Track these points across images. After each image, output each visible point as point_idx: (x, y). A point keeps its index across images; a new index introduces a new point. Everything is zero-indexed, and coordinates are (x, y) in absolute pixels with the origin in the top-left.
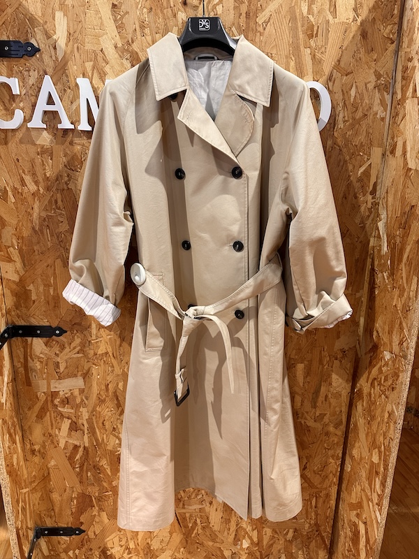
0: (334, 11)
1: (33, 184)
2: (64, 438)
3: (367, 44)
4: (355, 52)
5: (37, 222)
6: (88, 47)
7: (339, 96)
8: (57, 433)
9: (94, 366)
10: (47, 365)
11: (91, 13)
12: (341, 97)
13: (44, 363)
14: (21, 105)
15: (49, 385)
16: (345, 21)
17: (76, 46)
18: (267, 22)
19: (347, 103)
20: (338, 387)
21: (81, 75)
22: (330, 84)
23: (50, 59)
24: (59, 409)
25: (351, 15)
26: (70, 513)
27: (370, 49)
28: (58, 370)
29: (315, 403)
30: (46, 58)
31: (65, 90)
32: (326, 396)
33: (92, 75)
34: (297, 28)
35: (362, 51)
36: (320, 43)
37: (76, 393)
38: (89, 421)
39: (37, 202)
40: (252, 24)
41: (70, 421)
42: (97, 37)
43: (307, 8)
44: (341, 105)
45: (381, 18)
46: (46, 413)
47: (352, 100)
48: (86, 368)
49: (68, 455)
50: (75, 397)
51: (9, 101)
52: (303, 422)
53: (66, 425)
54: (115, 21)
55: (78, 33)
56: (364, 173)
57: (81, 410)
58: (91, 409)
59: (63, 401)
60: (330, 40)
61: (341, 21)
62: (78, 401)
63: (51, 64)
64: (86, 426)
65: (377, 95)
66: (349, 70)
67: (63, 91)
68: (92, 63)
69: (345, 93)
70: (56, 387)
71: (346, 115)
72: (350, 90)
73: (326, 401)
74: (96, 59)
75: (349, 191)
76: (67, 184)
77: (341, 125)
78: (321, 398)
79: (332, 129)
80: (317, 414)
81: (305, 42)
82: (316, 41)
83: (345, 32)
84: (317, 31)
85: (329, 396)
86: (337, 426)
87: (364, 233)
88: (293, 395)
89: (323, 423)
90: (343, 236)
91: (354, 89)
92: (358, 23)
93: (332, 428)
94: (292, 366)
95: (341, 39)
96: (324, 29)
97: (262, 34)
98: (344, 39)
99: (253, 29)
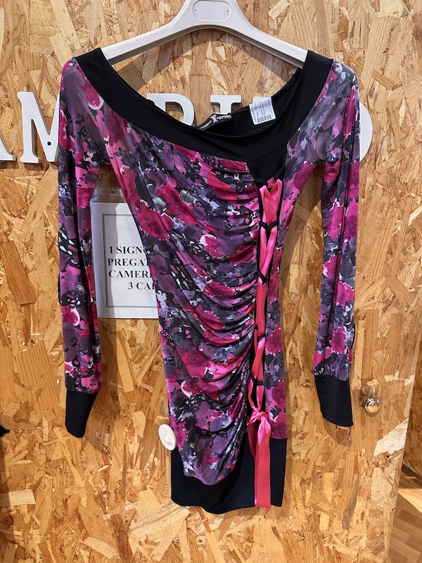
0: (376, 6)
4: (405, 58)
6: (34, 49)
7: (382, 117)
9: (47, 476)
12: (386, 119)
16: (392, 15)
17: (17, 48)
18: (282, 16)
19: (394, 126)
20: (379, 501)
21: (25, 88)
22: (371, 100)
24: (2, 530)
25: (400, 7)
29: (348, 524)
31: (3, 108)
32: (363, 514)
33: (41, 88)
34: (325, 25)
35: (415, 55)
36: (356, 45)
37: (24, 510)
38: (42, 546)
40: (262, 19)
41: (16, 546)
42: (45, 36)
44: (385, 129)
47: (401, 123)
48: (36, 479)
50: (23, 516)
52: (331, 547)
54: (72, 14)
55: (19, 30)
56: (416, 221)
57: (31, 532)
58: (44, 531)
59: (7, 521)
60: (371, 41)
61: (386, 15)
62: (27, 520)
64: (38, 552)
66: (398, 82)
68: (39, 72)
69: (391, 112)
71: (392, 142)
72: (399, 109)
73: (362, 520)
74: (44, 66)
75: (396, 245)
76: (6, 235)
77: (385, 156)
78: (356, 516)
79: (373, 162)
80: (350, 537)
81: (336, 44)
82: (351, 42)
83: (392, 30)
84: (353, 28)
85: (367, 513)
86: (376, 552)
87: (415, 300)
88: (318, 513)
89: (358, 547)
90: (388, 304)
91: (403, 108)
92: (410, 18)
93: (369, 555)
94: (317, 476)
95: (385, 40)
96: (362, 26)
97: (276, 33)
98: (389, 41)
99: (263, 26)
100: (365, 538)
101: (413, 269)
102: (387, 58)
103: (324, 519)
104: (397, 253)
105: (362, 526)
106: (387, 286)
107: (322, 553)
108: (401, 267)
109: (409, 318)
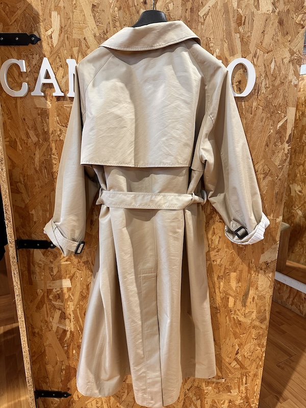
0: (257, 7)
1: (35, 136)
2: (56, 324)
3: (283, 29)
4: (274, 35)
5: (38, 164)
6: (75, 36)
7: (262, 68)
8: (51, 320)
9: (78, 271)
10: (44, 269)
11: (77, 12)
12: (264, 70)
13: (42, 268)
14: (27, 79)
15: (45, 284)
16: (266, 12)
17: (66, 36)
18: (206, 15)
19: (268, 74)
20: (263, 290)
21: (70, 57)
22: (255, 60)
23: (47, 46)
24: (53, 302)
25: (271, 8)
26: (60, 381)
27: (286, 33)
28: (52, 274)
29: (245, 304)
30: (45, 45)
31: (58, 68)
32: (254, 298)
33: (78, 57)
34: (229, 19)
35: (280, 34)
36: (246, 29)
37: (65, 291)
38: (74, 312)
39: (38, 150)
40: (195, 17)
41: (60, 311)
42: (81, 29)
43: (236, 3)
44: (263, 75)
45: (294, 9)
46: (43, 305)
47: (272, 72)
48: (72, 272)
49: (59, 337)
50: (64, 294)
51: (19, 76)
52: (235, 318)
53: (57, 314)
54: (94, 17)
55: (67, 26)
56: (281, 127)
57: (68, 303)
58: (76, 303)
59: (56, 297)
60: (255, 27)
61: (263, 12)
63: (49, 49)
64: (72, 315)
65: (291, 67)
66: (270, 49)
67: (56, 69)
68: (77, 48)
69: (266, 66)
70: (50, 286)
71: (267, 83)
72: (271, 64)
73: (253, 301)
74: (80, 45)
75: (270, 140)
76: (59, 136)
77: (263, 90)
78: (250, 299)
79: (256, 94)
80: (247, 312)
81: (235, 29)
82: (244, 28)
83: (266, 20)
84: (245, 20)
85: (256, 298)
86: (262, 321)
87: (282, 173)
88: (228, 296)
89: (251, 318)
90: (266, 175)
91: (273, 63)
92: (276, 14)
93: (258, 323)
94: (227, 275)
95: (263, 26)
96: (250, 19)
97: (202, 24)
98: (265, 26)
99: (196, 20)
100: (255, 313)
101: (280, 155)
102: (264, 36)
103: (231, 300)
104: (271, 145)
105: (253, 305)
106: (265, 164)
107: (230, 321)
108: (274, 153)
109: (279, 183)
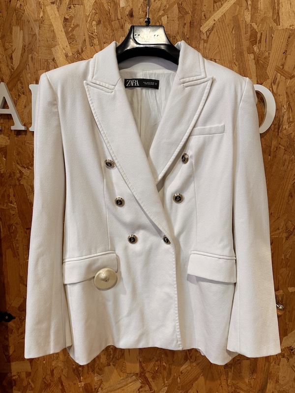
0: (277, 21)
6: (42, 56)
7: (283, 99)
11: (44, 27)
12: (286, 99)
16: (289, 27)
17: (30, 56)
18: (210, 30)
19: (292, 104)
20: (285, 384)
21: (34, 82)
22: (275, 87)
23: (6, 68)
28: (7, 353)
31: (19, 95)
34: (240, 36)
36: (263, 49)
40: (196, 33)
42: (50, 47)
43: (250, 16)
44: (285, 107)
50: (22, 380)
54: (67, 33)
55: (32, 44)
59: (11, 383)
60: (274, 46)
61: (285, 28)
62: (25, 383)
63: (8, 72)
66: (294, 74)
67: (17, 97)
69: (289, 95)
70: (4, 369)
71: (291, 116)
74: (48, 67)
76: (19, 180)
77: (286, 126)
79: (276, 130)
81: (248, 48)
82: (259, 47)
83: (289, 37)
84: (261, 37)
88: (238, 391)
90: (290, 233)
94: (237, 363)
95: (284, 44)
96: (267, 36)
97: (206, 41)
98: (287, 45)
99: (196, 37)
102: (286, 58)
